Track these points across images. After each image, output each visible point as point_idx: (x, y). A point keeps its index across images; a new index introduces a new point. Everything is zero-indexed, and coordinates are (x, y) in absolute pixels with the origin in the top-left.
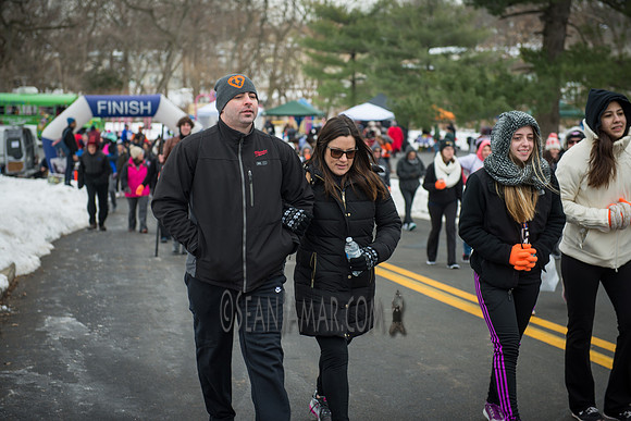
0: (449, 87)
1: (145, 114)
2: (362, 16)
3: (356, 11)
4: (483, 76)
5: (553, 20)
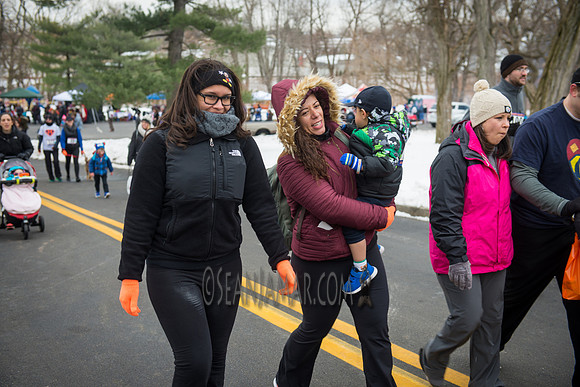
2: (72, 30)
5: (174, 41)
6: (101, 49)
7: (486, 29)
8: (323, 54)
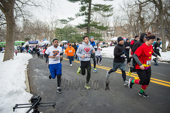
0: (76, 38)
1: (36, 43)
3: (61, 29)
4: (80, 36)
5: (88, 29)
6: (68, 32)
7: (163, 22)
8: (109, 31)
